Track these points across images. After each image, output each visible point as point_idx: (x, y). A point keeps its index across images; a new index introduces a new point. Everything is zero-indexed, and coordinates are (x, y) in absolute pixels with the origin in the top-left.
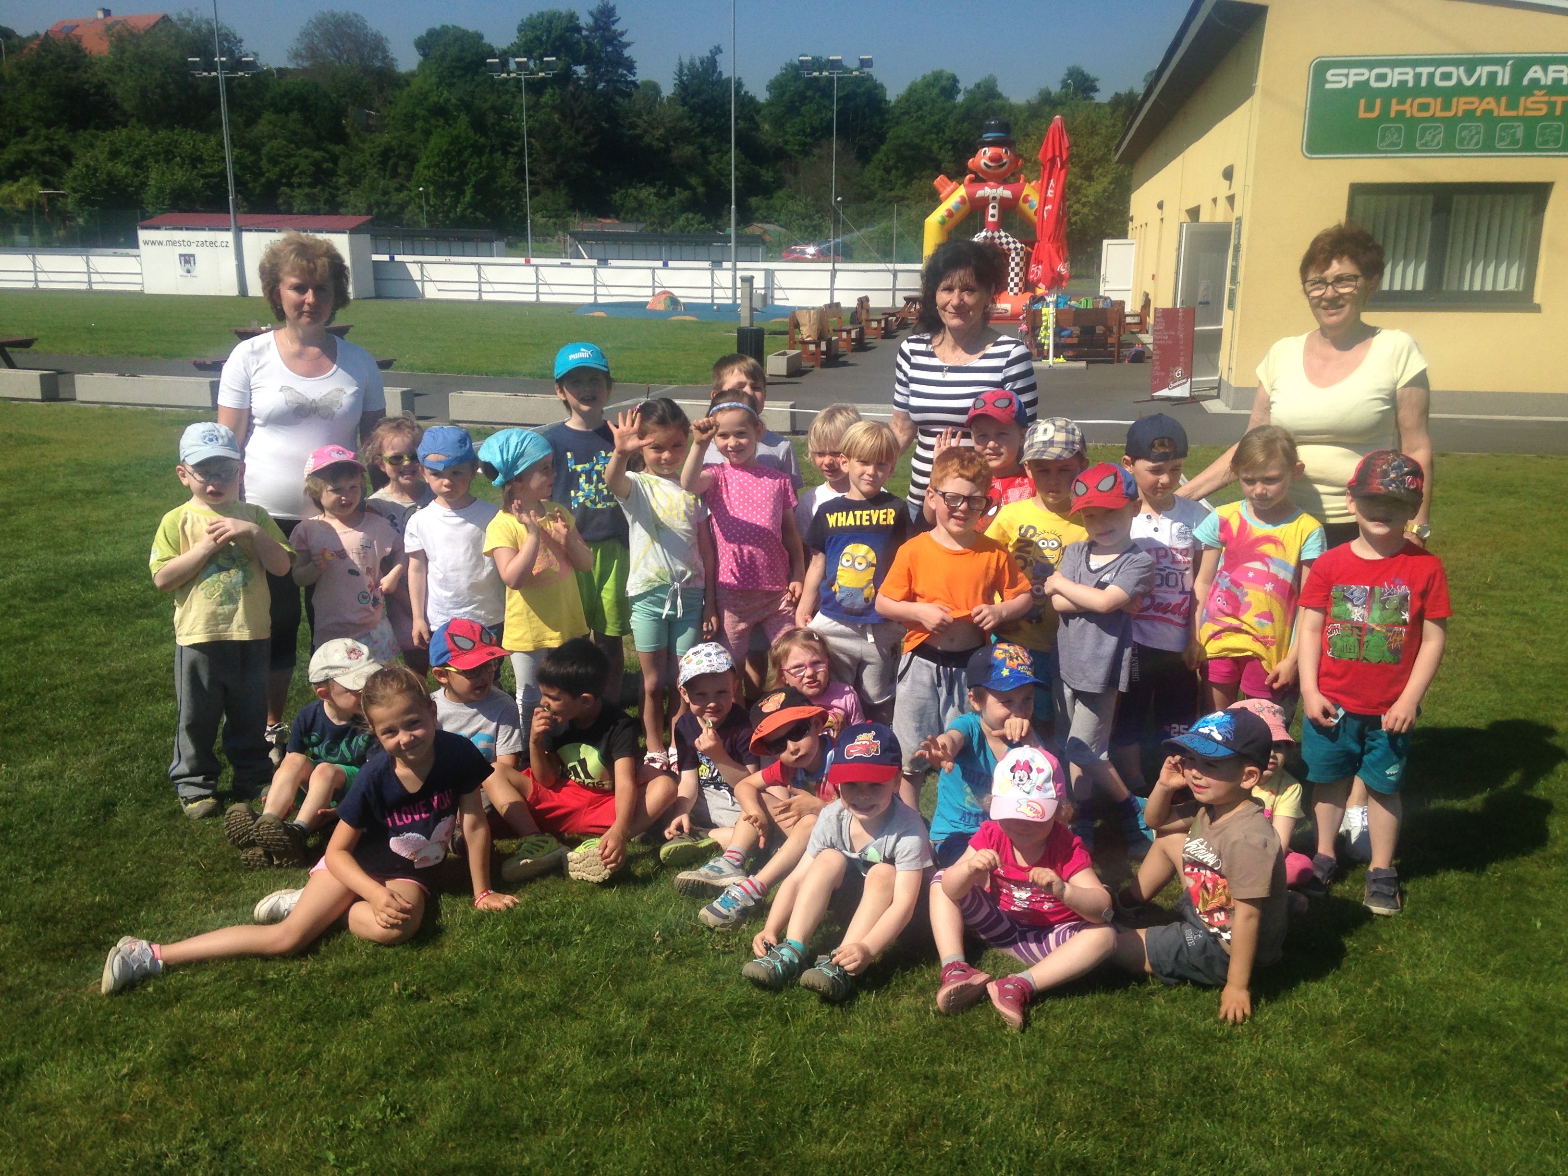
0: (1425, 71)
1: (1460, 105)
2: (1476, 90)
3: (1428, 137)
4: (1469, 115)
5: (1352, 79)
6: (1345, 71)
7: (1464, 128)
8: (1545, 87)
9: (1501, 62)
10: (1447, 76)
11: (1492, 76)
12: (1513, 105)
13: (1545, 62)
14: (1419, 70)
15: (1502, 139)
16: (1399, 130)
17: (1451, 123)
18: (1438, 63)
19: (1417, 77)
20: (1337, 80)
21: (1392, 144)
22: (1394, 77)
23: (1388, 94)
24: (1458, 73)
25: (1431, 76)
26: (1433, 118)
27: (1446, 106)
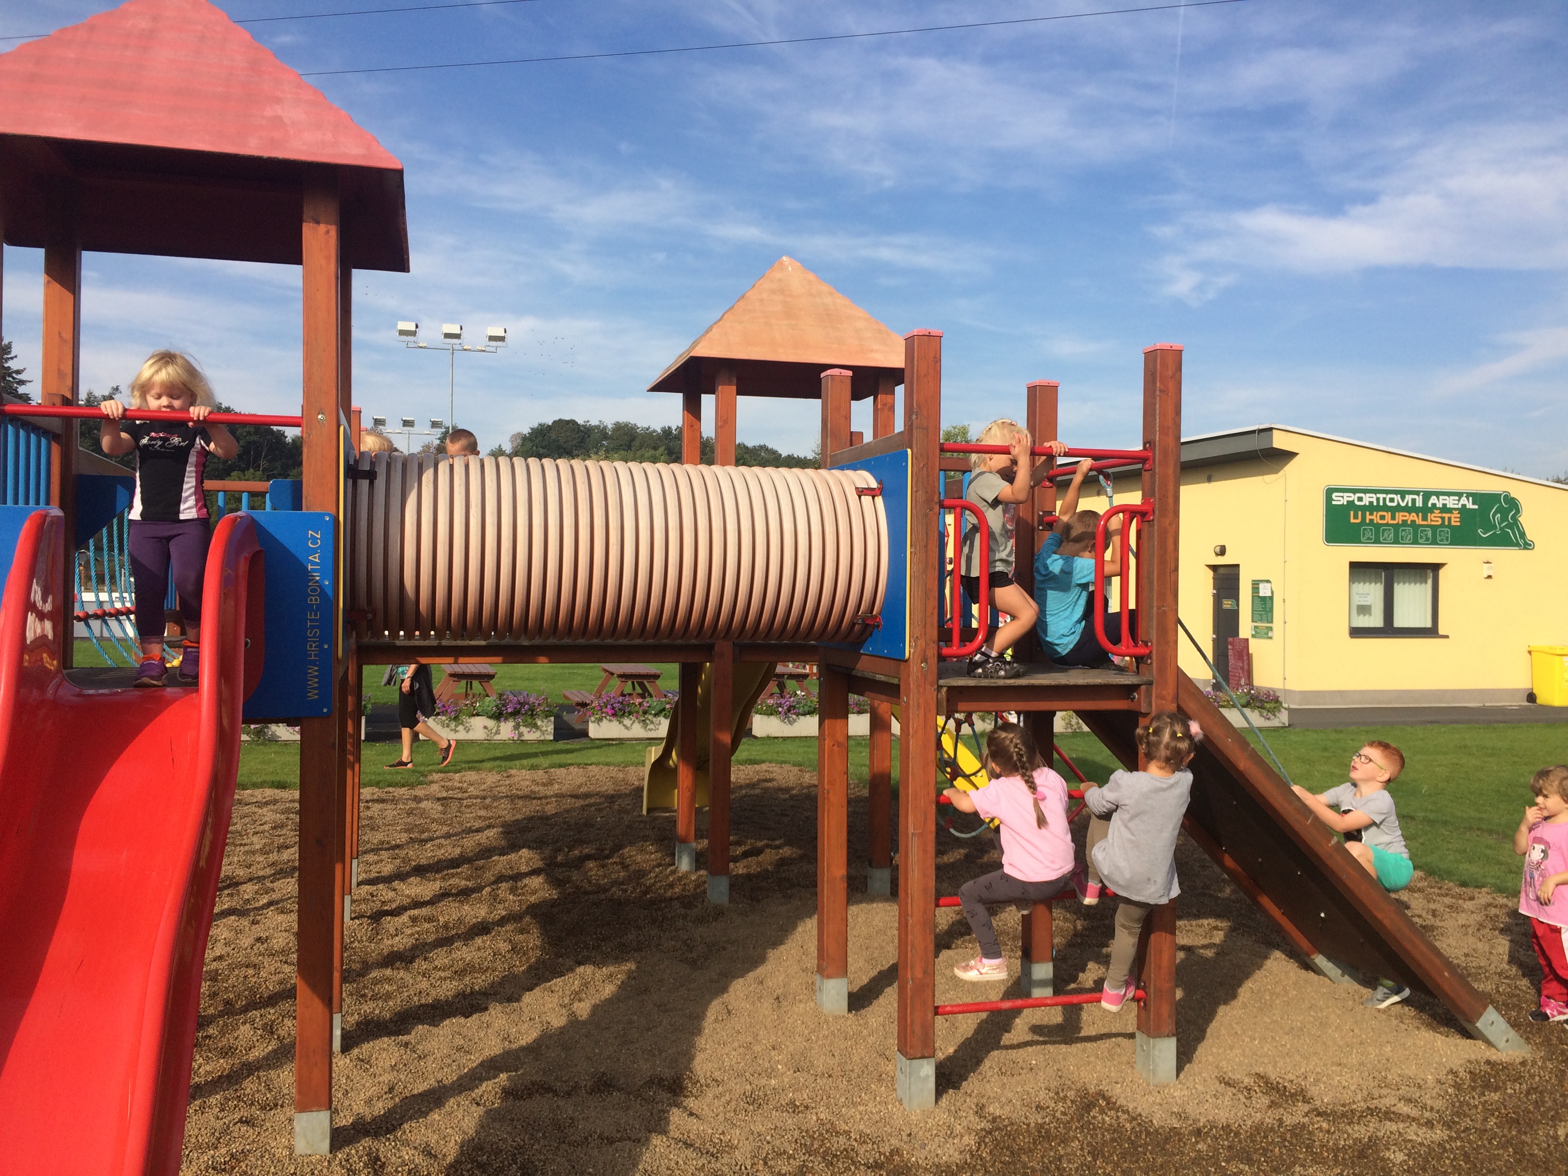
0: (1381, 496)
1: (1400, 517)
2: (1406, 509)
3: (1386, 535)
4: (1405, 523)
5: (1346, 499)
6: (1341, 494)
7: (1403, 530)
8: (1439, 508)
9: (1417, 493)
10: (1392, 500)
11: (1414, 501)
12: (1425, 518)
13: (1438, 494)
14: (1378, 495)
15: (1421, 537)
16: (1371, 530)
17: (1396, 527)
18: (1387, 492)
19: (1378, 499)
20: (1340, 499)
21: (1369, 539)
22: (1367, 499)
23: (1364, 508)
24: (1397, 498)
25: (1384, 499)
26: (1387, 524)
27: (1393, 518)
